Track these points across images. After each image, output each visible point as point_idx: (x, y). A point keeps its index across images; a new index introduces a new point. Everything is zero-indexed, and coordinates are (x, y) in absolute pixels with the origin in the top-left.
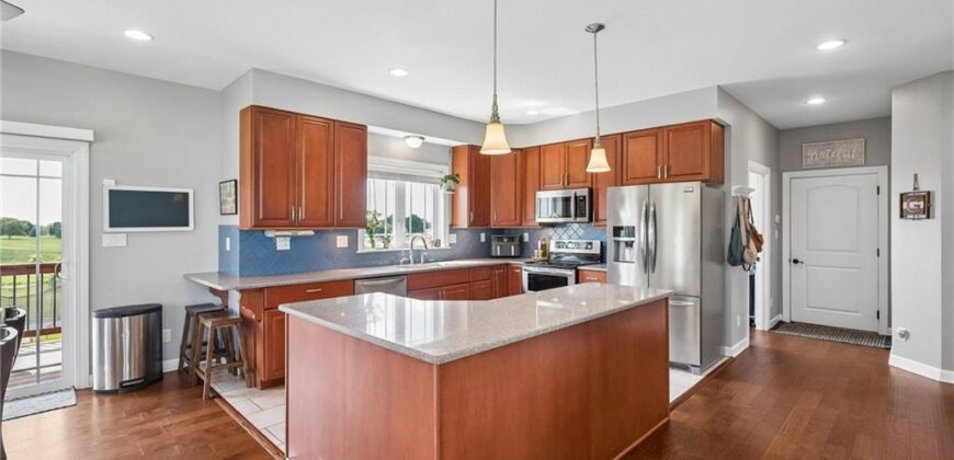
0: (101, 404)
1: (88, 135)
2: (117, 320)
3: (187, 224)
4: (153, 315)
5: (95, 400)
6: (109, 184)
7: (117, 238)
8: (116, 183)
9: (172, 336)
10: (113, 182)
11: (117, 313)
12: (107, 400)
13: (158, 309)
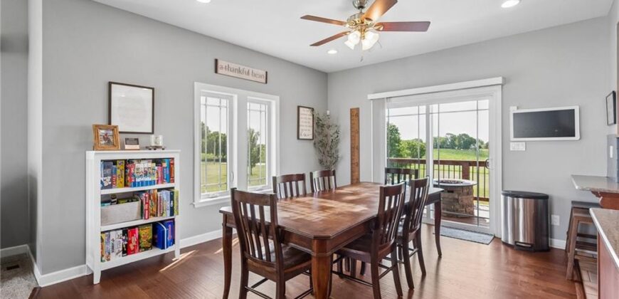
0: (506, 251)
1: (499, 80)
2: (515, 199)
3: (574, 135)
4: (540, 201)
5: (502, 247)
6: (514, 110)
7: (518, 145)
8: (518, 108)
9: (560, 221)
10: (516, 108)
11: (515, 195)
12: (510, 250)
13: (545, 198)
